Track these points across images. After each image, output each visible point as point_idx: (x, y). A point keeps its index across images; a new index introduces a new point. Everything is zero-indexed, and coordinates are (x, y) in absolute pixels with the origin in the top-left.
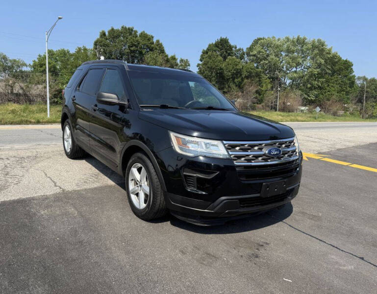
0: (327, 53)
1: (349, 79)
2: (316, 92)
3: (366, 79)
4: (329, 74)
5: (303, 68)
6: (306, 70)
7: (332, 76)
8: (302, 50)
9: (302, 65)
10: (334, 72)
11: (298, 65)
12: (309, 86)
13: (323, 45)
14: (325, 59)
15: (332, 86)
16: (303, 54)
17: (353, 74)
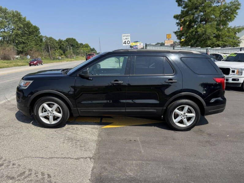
0: (23, 21)
1: (39, 38)
2: (22, 45)
3: (47, 38)
4: (27, 34)
5: (9, 29)
6: (12, 31)
7: (29, 36)
8: (5, 17)
9: (8, 27)
10: (30, 33)
11: (5, 27)
12: (17, 41)
13: (20, 15)
14: (23, 24)
15: (31, 42)
16: (6, 19)
17: (41, 34)
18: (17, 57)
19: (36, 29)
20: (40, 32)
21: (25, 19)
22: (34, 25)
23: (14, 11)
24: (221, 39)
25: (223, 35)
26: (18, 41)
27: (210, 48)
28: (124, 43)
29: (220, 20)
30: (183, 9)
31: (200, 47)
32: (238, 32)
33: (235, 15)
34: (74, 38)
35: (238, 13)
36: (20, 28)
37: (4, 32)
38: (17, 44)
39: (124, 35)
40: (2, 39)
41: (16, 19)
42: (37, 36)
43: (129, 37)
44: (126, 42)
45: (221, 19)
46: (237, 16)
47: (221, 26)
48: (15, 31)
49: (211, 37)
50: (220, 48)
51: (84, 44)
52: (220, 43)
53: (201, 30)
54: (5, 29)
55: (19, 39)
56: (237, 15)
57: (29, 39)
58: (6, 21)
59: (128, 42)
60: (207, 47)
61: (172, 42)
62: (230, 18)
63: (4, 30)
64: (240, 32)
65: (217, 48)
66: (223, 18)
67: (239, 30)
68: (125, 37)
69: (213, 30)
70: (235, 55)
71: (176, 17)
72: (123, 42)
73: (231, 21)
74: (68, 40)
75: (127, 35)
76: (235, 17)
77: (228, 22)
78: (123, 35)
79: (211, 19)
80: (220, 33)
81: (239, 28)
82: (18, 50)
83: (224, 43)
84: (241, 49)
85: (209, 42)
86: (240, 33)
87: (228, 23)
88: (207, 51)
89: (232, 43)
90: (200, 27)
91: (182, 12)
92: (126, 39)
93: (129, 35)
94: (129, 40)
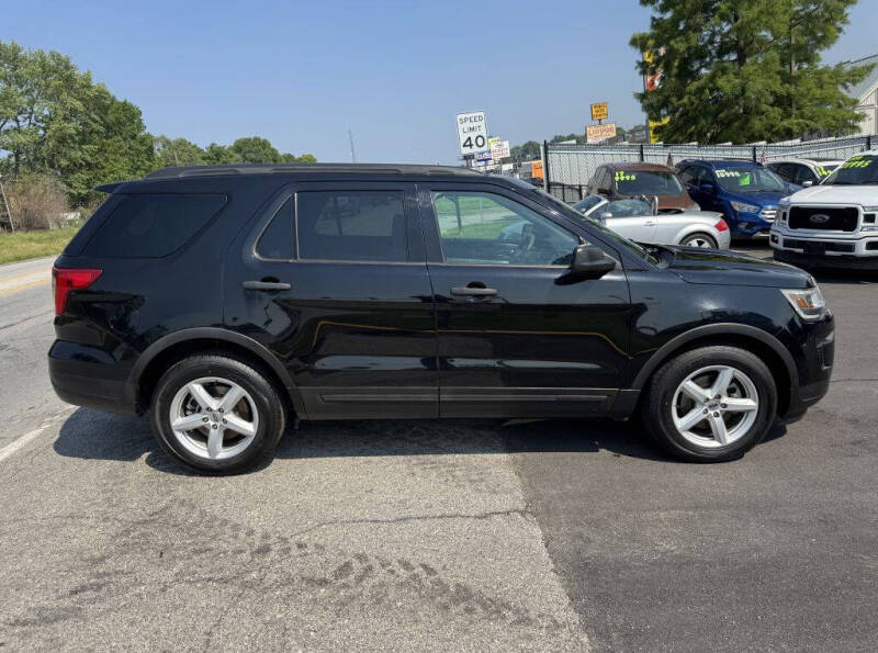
0: (83, 86)
1: (142, 142)
2: (84, 175)
3: (168, 142)
4: (98, 132)
5: (33, 121)
6: (43, 125)
7: (107, 138)
8: (17, 76)
9: (31, 114)
10: (108, 128)
11: (20, 113)
12: (64, 163)
13: (67, 67)
14: (81, 100)
15: (115, 160)
16: (21, 86)
17: (146, 131)
18: (71, 216)
19: (130, 115)
20: (145, 123)
21: (87, 79)
22: (120, 99)
23: (47, 54)
24: (795, 111)
25: (802, 95)
26: (70, 160)
27: (764, 143)
28: (464, 146)
29: (788, 46)
30: (657, 15)
31: (730, 143)
32: (854, 83)
33: (839, 24)
34: (262, 138)
35: (849, 18)
36: (74, 112)
37: (18, 130)
38: (67, 172)
39: (463, 116)
40: (10, 156)
41: (57, 83)
42: (134, 137)
43: (482, 123)
44: (473, 142)
45: (793, 42)
46: (845, 28)
47: (793, 64)
48: (54, 126)
49: (764, 107)
50: (797, 141)
51: (296, 157)
52: (792, 123)
53: (729, 81)
54: (18, 121)
55: (73, 153)
56: (848, 23)
57: (106, 151)
58: (20, 91)
59: (480, 141)
60: (752, 141)
61: (611, 130)
62: (822, 37)
63: (15, 124)
64: (858, 81)
65: (788, 143)
66: (800, 39)
67: (858, 75)
68: (468, 125)
69: (770, 81)
70: (867, 164)
71: (639, 43)
72: (463, 142)
73: (828, 46)
74: (241, 145)
75: (474, 115)
76: (840, 30)
77: (817, 51)
78: (459, 117)
79: (762, 42)
80: (792, 90)
81: (854, 69)
82: (71, 194)
83: (808, 122)
84: (869, 141)
85: (757, 124)
86: (858, 85)
87: (817, 54)
88: (755, 156)
89: (834, 123)
90: (724, 71)
91: (656, 23)
92: (472, 129)
93: (482, 114)
94: (483, 132)
